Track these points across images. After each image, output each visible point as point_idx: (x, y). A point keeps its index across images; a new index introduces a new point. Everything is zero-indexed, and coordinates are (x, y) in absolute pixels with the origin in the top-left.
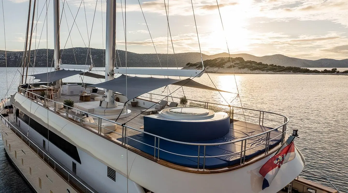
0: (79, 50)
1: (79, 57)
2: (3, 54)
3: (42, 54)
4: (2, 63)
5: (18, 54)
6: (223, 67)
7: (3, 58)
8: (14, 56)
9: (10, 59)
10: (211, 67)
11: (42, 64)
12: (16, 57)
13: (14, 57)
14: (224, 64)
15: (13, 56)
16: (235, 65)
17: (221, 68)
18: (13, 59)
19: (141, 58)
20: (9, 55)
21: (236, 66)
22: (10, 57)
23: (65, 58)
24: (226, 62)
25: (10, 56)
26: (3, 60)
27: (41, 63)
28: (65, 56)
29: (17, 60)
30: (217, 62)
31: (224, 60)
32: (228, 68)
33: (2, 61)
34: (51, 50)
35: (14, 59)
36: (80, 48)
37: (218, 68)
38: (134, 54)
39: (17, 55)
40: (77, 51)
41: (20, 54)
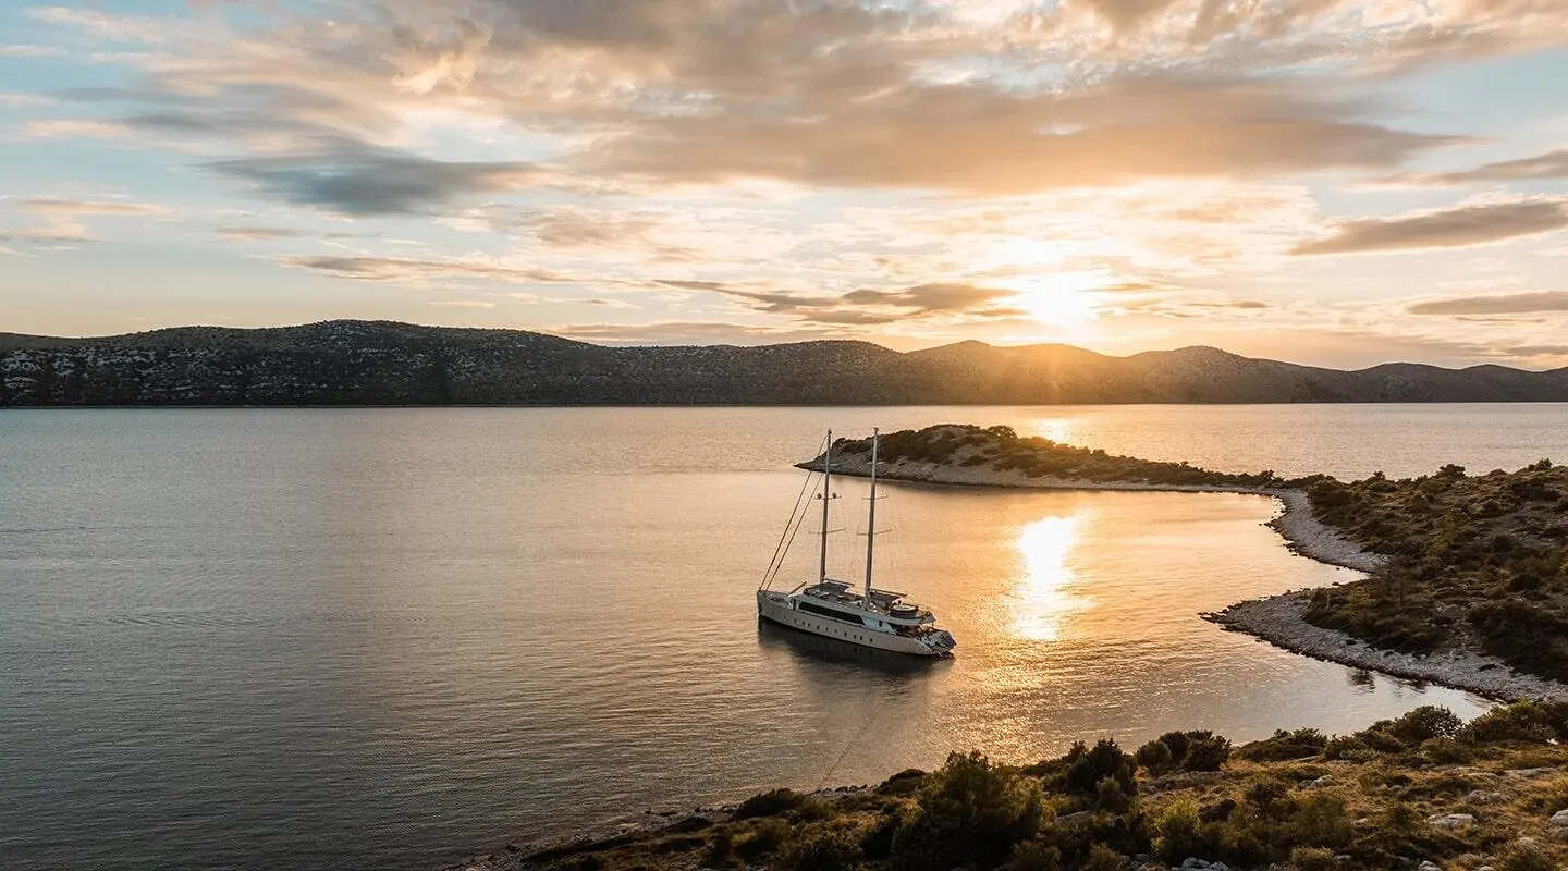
0: (352, 332)
1: (350, 364)
2: (25, 352)
3: (191, 350)
4: (22, 390)
5: (88, 348)
6: (950, 462)
7: (26, 366)
8: (71, 360)
9: (56, 370)
10: (915, 460)
11: (191, 395)
12: (81, 362)
13: (72, 365)
14: (954, 452)
15: (65, 360)
16: (986, 457)
17: (944, 464)
18: (66, 373)
19: (618, 365)
20: (50, 355)
21: (986, 460)
22: (56, 365)
23: (288, 366)
24: (957, 446)
25: (54, 359)
26: (24, 379)
27: (188, 390)
28: (289, 359)
29: (86, 375)
30: (931, 442)
31: (954, 437)
32: (963, 465)
33: (21, 381)
34: (231, 334)
35: (69, 371)
36: (353, 323)
37: (933, 464)
38: (587, 350)
39: (84, 356)
40: (344, 337)
41: (98, 348)
